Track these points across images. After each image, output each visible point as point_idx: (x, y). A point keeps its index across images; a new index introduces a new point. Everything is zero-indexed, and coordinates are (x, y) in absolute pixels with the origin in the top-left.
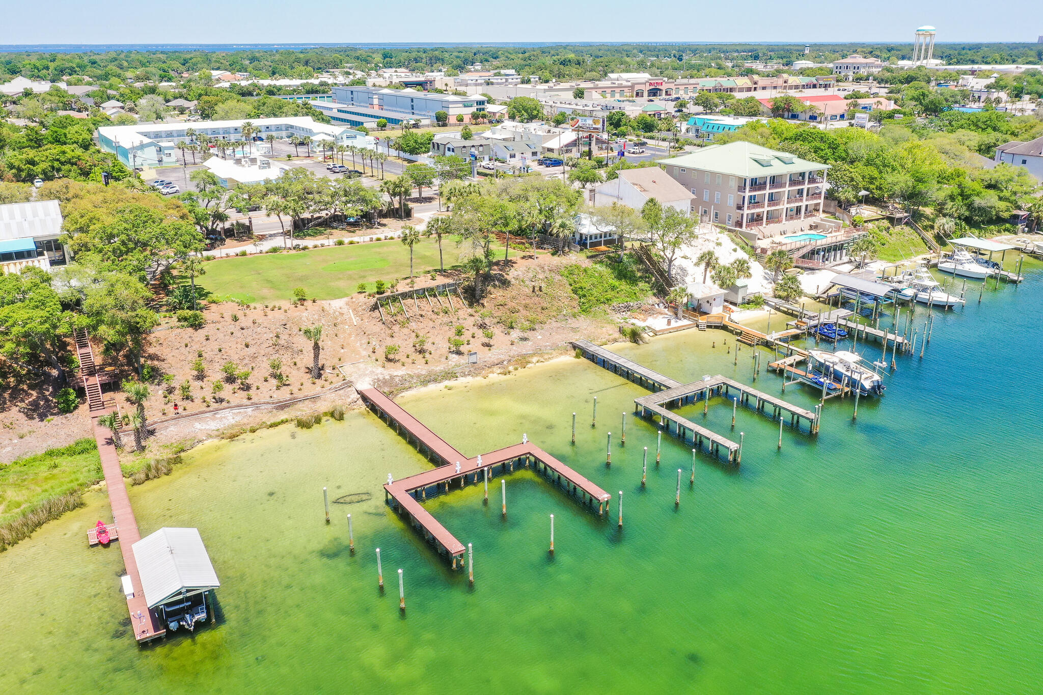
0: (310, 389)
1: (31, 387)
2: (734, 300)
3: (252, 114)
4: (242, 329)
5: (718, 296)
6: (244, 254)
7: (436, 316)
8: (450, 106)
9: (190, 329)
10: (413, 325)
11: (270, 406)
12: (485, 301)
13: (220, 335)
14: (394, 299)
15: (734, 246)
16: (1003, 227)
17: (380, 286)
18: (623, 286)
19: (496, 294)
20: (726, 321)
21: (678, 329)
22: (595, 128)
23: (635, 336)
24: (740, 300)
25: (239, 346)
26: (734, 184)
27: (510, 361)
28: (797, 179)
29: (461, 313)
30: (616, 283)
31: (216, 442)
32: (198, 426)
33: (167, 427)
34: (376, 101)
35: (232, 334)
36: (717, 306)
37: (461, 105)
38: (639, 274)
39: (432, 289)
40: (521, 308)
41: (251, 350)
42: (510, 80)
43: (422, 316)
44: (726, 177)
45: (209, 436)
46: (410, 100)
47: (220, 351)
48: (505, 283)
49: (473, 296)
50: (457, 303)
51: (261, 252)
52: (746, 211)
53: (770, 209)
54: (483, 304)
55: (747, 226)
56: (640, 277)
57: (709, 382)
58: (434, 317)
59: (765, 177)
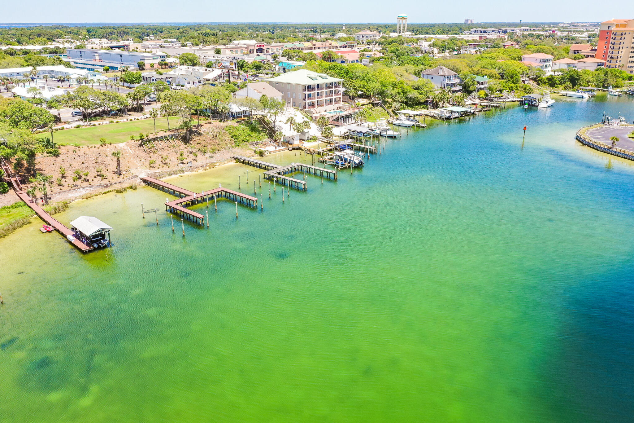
0: (117, 179)
2: (304, 139)
3: (25, 65)
4: (79, 156)
5: (297, 137)
6: (63, 128)
7: (170, 149)
8: (145, 59)
9: (54, 157)
10: (159, 153)
11: (101, 187)
12: (191, 142)
13: (69, 159)
14: (149, 141)
15: (303, 116)
16: (422, 106)
17: (141, 136)
18: (254, 134)
19: (196, 139)
20: (301, 146)
21: (280, 151)
22: (231, 67)
23: (261, 154)
24: (306, 139)
25: (79, 163)
26: (301, 89)
27: (206, 165)
28: (330, 86)
29: (181, 147)
30: (250, 133)
31: (81, 200)
32: (70, 195)
33: (55, 196)
34: (97, 57)
35: (75, 158)
36: (296, 141)
37: (151, 58)
38: (261, 129)
39: (166, 137)
40: (208, 145)
41: (85, 165)
42: (175, 45)
43: (163, 148)
44: (297, 85)
45: (77, 198)
46: (119, 56)
47: (70, 166)
48: (200, 134)
49: (186, 140)
50: (178, 143)
51: (72, 127)
52: (307, 101)
53: (318, 100)
54: (190, 143)
55: (309, 108)
56: (261, 130)
57: (294, 165)
58: (169, 149)
59: (315, 85)
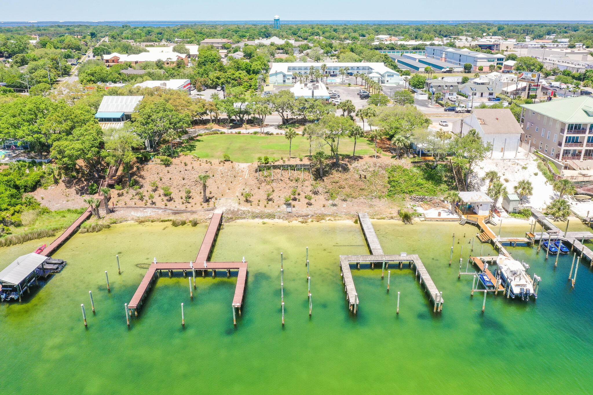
0: (198, 208)
1: (86, 180)
2: (508, 210)
4: (186, 170)
5: (486, 203)
6: (239, 133)
7: (290, 182)
8: (478, 60)
9: (164, 166)
10: (274, 184)
11: (171, 211)
12: (325, 178)
13: (175, 172)
14: (275, 167)
15: (537, 171)
17: (266, 159)
18: (429, 185)
19: (336, 175)
20: (483, 222)
21: (443, 220)
22: (532, 80)
23: (406, 218)
24: (511, 209)
25: (180, 179)
26: (558, 127)
27: (313, 216)
29: (306, 183)
30: (423, 182)
31: (133, 222)
32: (133, 213)
33: (121, 210)
34: (444, 56)
35: (180, 172)
36: (483, 210)
37: (486, 60)
38: (445, 179)
39: (293, 166)
40: (346, 186)
41: (185, 181)
42: (560, 46)
43: (281, 180)
45: (133, 219)
46: (459, 55)
47: (170, 179)
48: (345, 170)
49: (320, 174)
50: (308, 177)
52: (563, 148)
53: (588, 148)
54: (323, 180)
56: (445, 182)
57: (404, 257)
58: (288, 182)
59: (586, 125)
